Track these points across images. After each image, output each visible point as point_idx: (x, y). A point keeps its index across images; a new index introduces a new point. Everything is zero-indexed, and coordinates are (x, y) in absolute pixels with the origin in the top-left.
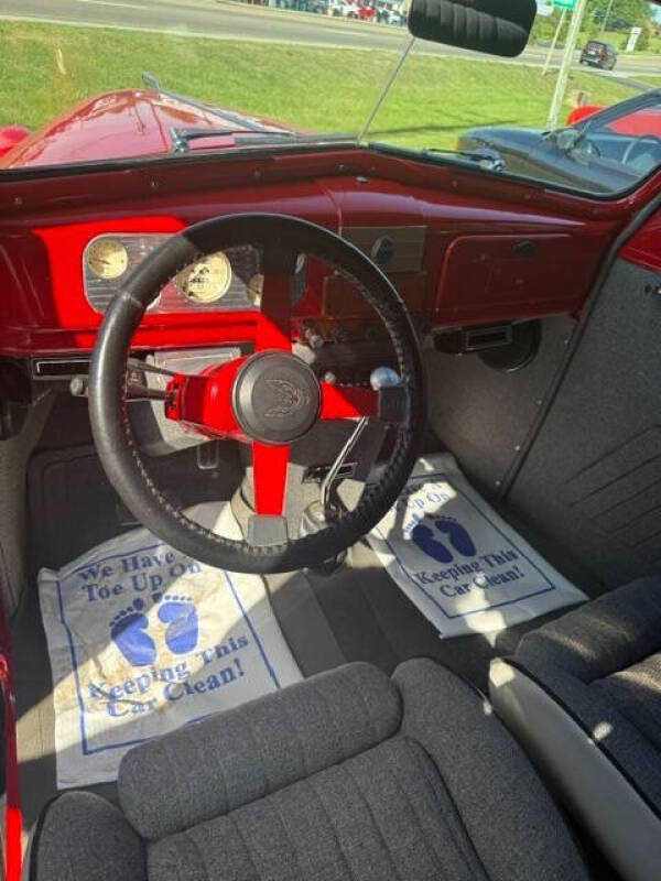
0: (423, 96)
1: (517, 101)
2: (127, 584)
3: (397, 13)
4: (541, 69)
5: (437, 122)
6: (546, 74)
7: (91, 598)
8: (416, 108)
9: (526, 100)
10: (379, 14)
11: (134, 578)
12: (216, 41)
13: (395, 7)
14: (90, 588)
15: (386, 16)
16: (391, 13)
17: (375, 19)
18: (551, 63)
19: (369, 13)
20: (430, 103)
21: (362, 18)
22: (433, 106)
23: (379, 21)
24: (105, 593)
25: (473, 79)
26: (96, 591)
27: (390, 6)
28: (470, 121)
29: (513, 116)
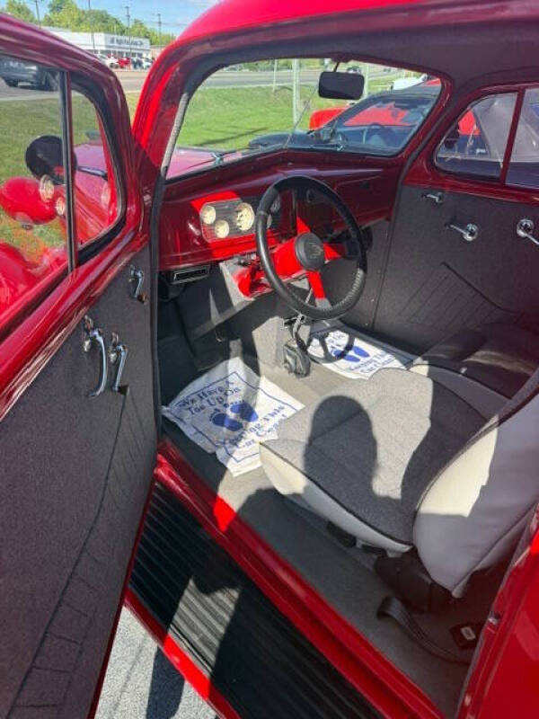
0: (194, 120)
1: (261, 113)
2: (206, 404)
3: (147, 60)
4: (271, 88)
5: (211, 138)
6: (276, 91)
7: (193, 413)
8: (192, 129)
9: (268, 112)
10: (134, 63)
11: (208, 401)
12: (24, 102)
13: (144, 55)
14: (189, 409)
15: (139, 63)
16: (143, 60)
17: (132, 67)
18: (277, 82)
19: (126, 63)
20: (202, 124)
21: (122, 67)
22: (204, 126)
23: (135, 67)
24: (198, 410)
25: (226, 102)
26: (192, 409)
27: (140, 55)
28: (234, 133)
29: (263, 125)
